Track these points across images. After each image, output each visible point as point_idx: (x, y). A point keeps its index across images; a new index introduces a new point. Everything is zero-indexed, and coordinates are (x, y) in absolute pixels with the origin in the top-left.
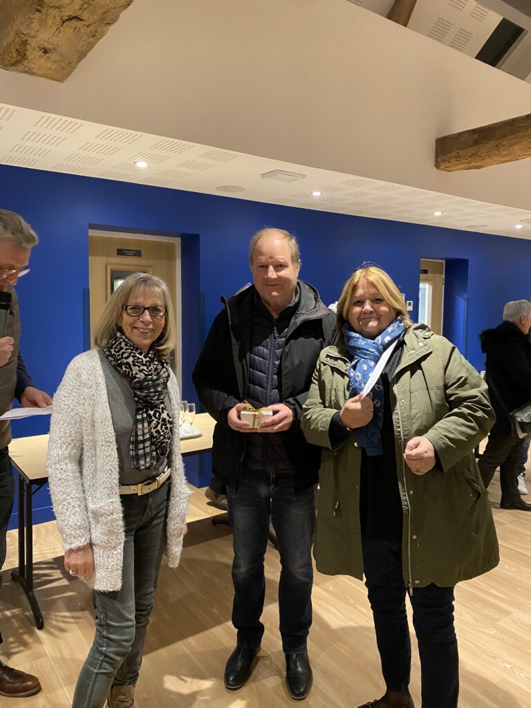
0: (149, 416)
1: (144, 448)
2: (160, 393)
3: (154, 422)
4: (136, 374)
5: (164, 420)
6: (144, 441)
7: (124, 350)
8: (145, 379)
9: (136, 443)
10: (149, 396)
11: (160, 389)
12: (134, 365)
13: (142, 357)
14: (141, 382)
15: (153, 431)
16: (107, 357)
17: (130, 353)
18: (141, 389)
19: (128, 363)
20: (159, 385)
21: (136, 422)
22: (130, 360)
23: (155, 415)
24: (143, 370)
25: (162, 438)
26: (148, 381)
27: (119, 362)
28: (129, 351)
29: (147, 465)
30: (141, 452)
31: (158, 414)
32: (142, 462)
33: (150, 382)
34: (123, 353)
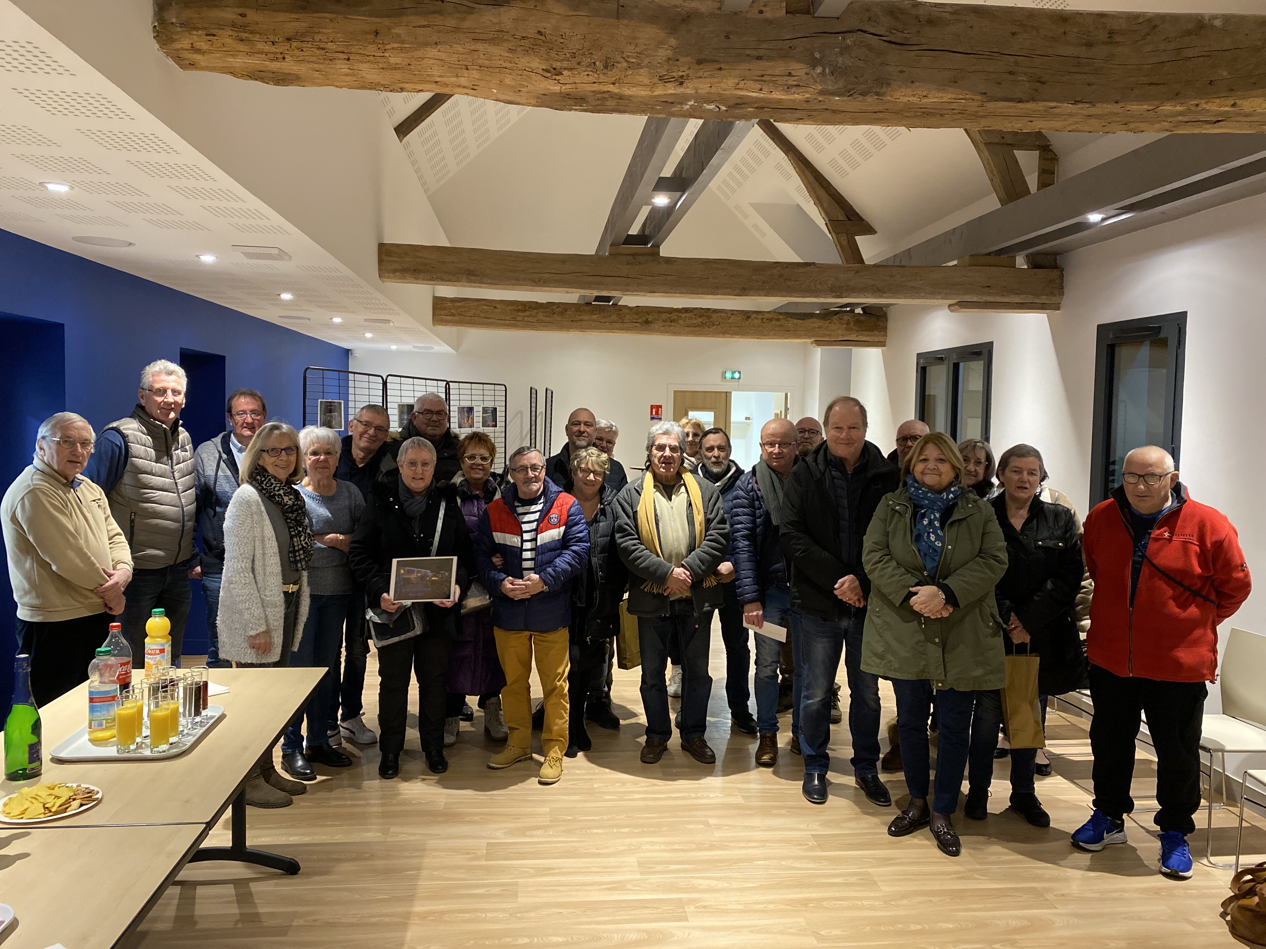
0: (299, 532)
1: (299, 555)
6: (298, 551)
8: (294, 505)
9: (294, 552)
10: (298, 517)
12: (285, 495)
14: (290, 507)
15: (303, 543)
16: (261, 491)
18: (292, 512)
19: (280, 495)
21: (292, 537)
22: (281, 492)
25: (310, 547)
29: (303, 567)
30: (298, 558)
34: (275, 487)
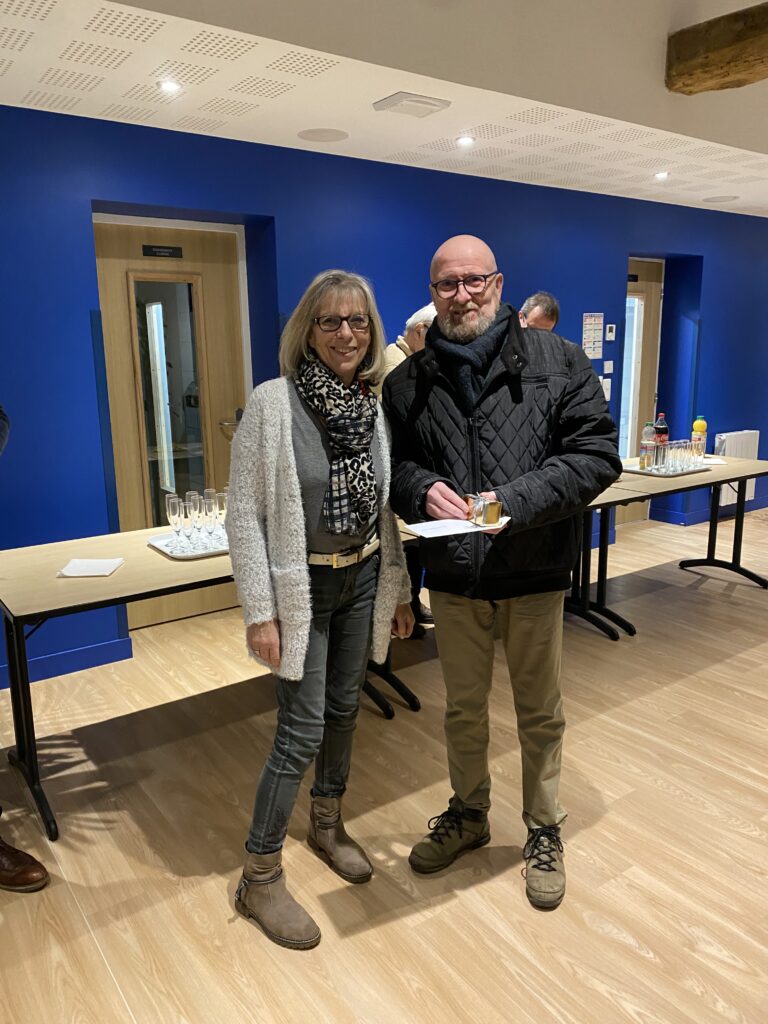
0: (345, 464)
1: (340, 507)
2: (362, 436)
3: (350, 475)
4: (331, 409)
5: (363, 473)
6: (340, 499)
7: (317, 378)
8: (341, 417)
9: (331, 500)
10: (346, 439)
11: (361, 430)
12: (329, 397)
13: (340, 388)
14: (335, 420)
15: (350, 486)
16: (297, 387)
17: (324, 382)
18: (337, 430)
19: (320, 395)
20: (360, 425)
21: (332, 472)
22: (324, 391)
23: (352, 465)
24: (340, 404)
25: (359, 496)
26: (345, 419)
27: (311, 393)
28: (324, 379)
29: (344, 528)
30: (337, 512)
31: (356, 464)
32: (338, 525)
33: (348, 421)
34: (316, 382)
